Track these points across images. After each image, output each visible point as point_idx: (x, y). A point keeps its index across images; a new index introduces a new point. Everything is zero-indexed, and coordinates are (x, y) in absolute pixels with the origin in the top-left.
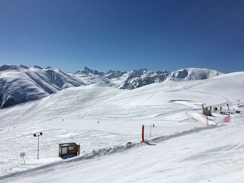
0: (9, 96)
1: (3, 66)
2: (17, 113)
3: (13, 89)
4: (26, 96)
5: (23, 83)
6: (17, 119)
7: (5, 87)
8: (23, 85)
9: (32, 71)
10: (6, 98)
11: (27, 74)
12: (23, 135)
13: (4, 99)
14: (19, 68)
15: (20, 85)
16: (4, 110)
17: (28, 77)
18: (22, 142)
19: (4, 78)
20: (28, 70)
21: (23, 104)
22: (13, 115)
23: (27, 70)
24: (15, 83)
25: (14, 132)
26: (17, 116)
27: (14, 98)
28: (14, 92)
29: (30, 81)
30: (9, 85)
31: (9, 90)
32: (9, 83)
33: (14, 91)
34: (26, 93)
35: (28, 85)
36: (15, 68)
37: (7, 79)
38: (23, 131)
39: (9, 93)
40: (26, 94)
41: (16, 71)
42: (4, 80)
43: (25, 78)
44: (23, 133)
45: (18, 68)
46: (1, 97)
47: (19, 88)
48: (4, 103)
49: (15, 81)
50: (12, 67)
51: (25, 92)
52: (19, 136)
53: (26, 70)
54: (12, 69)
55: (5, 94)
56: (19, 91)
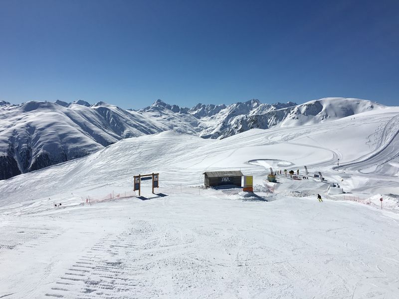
0: (41, 151)
1: (29, 103)
2: (53, 178)
3: (47, 139)
4: (67, 150)
5: (61, 129)
6: (53, 187)
7: (34, 136)
8: (61, 133)
9: (75, 109)
10: (36, 153)
11: (67, 114)
13: (34, 156)
14: (54, 105)
15: (57, 132)
16: (34, 174)
17: (68, 119)
19: (32, 122)
20: (69, 108)
21: (62, 164)
22: (48, 182)
23: (67, 108)
24: (50, 130)
26: (54, 183)
27: (49, 153)
28: (48, 144)
29: (73, 126)
30: (40, 134)
31: (40, 142)
32: (39, 130)
33: (48, 142)
34: (67, 144)
35: (69, 133)
36: (48, 106)
37: (37, 125)
39: (41, 146)
40: (67, 147)
41: (50, 110)
42: (32, 125)
43: (64, 122)
45: (52, 106)
46: (29, 152)
47: (56, 138)
48: (33, 161)
49: (49, 126)
50: (44, 105)
51: (65, 143)
53: (65, 109)
54: (43, 107)
55: (35, 147)
56: (56, 143)
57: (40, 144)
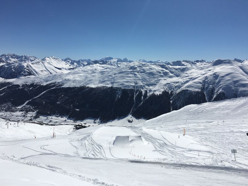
0: (220, 91)
1: (217, 61)
2: (227, 108)
3: (225, 83)
4: (238, 92)
5: (235, 78)
6: (227, 113)
7: (217, 81)
8: (235, 79)
9: (247, 64)
10: (217, 92)
11: (241, 68)
12: (232, 132)
13: (216, 93)
14: (232, 62)
15: (232, 79)
16: (215, 103)
17: (241, 71)
18: (231, 138)
19: (217, 72)
20: (242, 63)
21: (234, 99)
22: (223, 110)
23: (241, 64)
24: (228, 78)
25: (223, 126)
26: (227, 111)
29: (244, 75)
30: (221, 79)
31: (220, 85)
32: (221, 77)
33: (225, 85)
34: (238, 88)
35: (241, 80)
36: (229, 62)
37: (220, 74)
38: (232, 127)
39: (221, 87)
40: (238, 89)
41: (229, 65)
42: (217, 74)
43: (238, 73)
44: (232, 129)
45: (231, 62)
46: (213, 90)
47: (231, 83)
48: (215, 96)
49: (227, 75)
50: (226, 61)
52: (228, 131)
53: (240, 64)
54: (225, 63)
55: (217, 88)
56: (231, 86)
57: (221, 86)
